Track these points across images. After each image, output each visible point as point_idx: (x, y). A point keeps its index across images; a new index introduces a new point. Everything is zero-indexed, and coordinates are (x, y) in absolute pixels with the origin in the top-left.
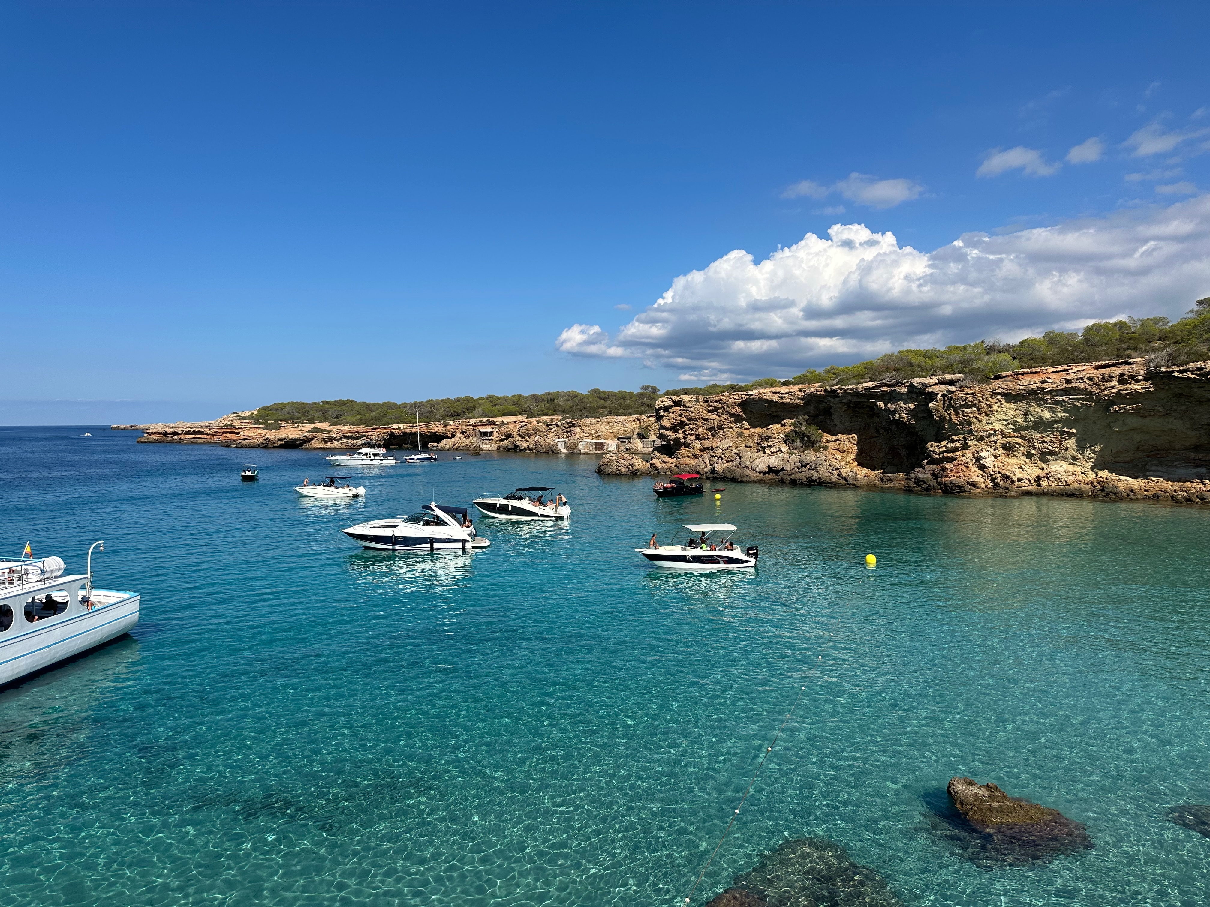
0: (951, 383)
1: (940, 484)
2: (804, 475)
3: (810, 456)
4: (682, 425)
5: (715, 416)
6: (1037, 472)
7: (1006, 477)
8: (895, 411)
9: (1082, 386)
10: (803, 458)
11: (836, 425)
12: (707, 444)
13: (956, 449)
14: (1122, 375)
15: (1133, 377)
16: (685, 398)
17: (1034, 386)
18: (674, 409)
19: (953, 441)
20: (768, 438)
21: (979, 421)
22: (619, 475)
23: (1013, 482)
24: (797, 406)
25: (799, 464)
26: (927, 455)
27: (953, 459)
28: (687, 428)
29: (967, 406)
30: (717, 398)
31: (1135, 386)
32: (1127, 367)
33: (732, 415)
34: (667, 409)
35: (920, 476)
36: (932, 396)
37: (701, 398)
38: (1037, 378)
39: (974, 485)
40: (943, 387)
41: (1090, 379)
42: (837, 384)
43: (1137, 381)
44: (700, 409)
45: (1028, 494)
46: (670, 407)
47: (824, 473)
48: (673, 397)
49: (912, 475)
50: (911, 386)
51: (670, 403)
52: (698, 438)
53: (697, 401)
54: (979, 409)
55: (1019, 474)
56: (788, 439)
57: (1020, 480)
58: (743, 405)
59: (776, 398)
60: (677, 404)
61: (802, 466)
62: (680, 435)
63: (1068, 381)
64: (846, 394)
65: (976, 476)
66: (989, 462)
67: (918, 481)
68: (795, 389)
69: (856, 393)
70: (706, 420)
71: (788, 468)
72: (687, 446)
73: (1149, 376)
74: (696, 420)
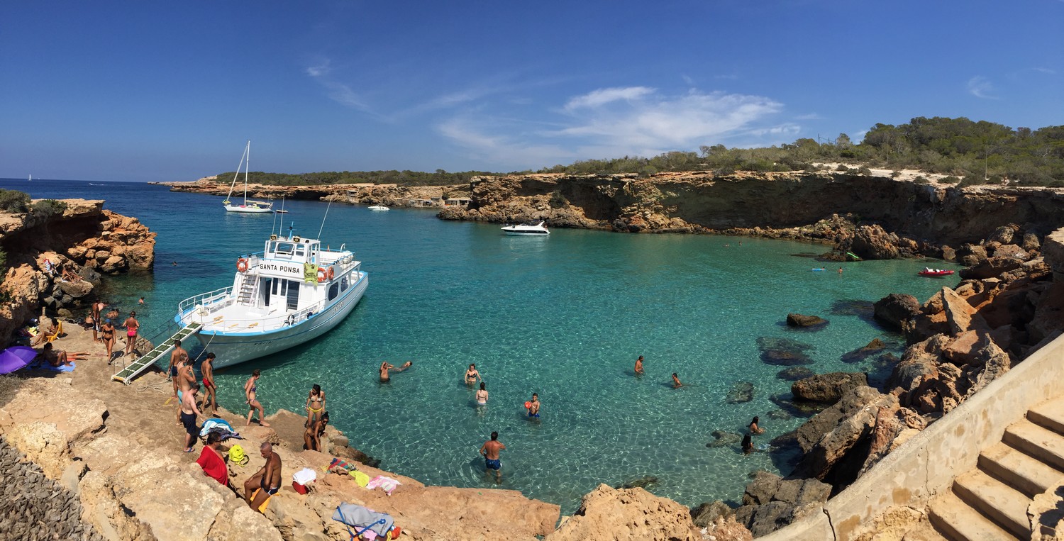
0: (632, 177)
1: (628, 227)
2: (561, 221)
3: (562, 211)
4: (486, 193)
5: (505, 189)
6: (668, 221)
7: (656, 223)
8: (605, 190)
9: (689, 182)
10: (559, 212)
11: (573, 196)
12: (501, 204)
13: (635, 210)
14: (704, 178)
15: (708, 179)
16: (488, 177)
17: (669, 181)
18: (482, 183)
19: (634, 206)
20: (537, 201)
21: (646, 197)
22: (454, 220)
23: (659, 226)
24: (553, 185)
25: (556, 216)
26: (622, 213)
27: (634, 215)
28: (489, 194)
29: (640, 189)
30: (507, 178)
31: (709, 184)
32: (706, 175)
33: (516, 188)
34: (477, 183)
35: (619, 223)
36: (624, 183)
37: (498, 178)
38: (670, 177)
39: (644, 227)
40: (628, 180)
41: (692, 179)
42: (575, 174)
43: (710, 181)
44: (497, 184)
45: (665, 231)
46: (479, 182)
47: (572, 221)
48: (481, 177)
49: (615, 222)
50: (613, 178)
51: (480, 180)
52: (496, 200)
53: (495, 179)
54: (645, 191)
55: (662, 222)
56: (550, 202)
57: (662, 225)
58: (523, 183)
59: (541, 179)
60: (483, 180)
61: (559, 217)
62: (485, 198)
63: (683, 180)
64: (581, 179)
65: (643, 223)
66: (649, 216)
67: (618, 226)
68: (552, 175)
69: (586, 179)
70: (501, 190)
71: (551, 217)
72: (490, 204)
73: (715, 179)
74: (495, 190)
